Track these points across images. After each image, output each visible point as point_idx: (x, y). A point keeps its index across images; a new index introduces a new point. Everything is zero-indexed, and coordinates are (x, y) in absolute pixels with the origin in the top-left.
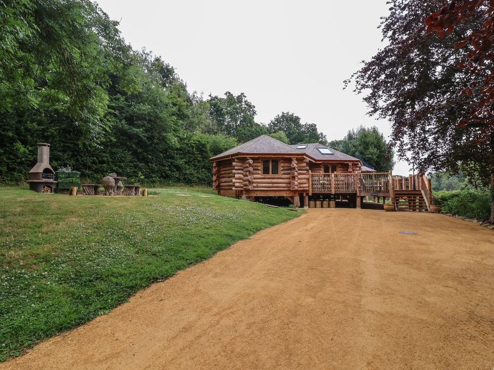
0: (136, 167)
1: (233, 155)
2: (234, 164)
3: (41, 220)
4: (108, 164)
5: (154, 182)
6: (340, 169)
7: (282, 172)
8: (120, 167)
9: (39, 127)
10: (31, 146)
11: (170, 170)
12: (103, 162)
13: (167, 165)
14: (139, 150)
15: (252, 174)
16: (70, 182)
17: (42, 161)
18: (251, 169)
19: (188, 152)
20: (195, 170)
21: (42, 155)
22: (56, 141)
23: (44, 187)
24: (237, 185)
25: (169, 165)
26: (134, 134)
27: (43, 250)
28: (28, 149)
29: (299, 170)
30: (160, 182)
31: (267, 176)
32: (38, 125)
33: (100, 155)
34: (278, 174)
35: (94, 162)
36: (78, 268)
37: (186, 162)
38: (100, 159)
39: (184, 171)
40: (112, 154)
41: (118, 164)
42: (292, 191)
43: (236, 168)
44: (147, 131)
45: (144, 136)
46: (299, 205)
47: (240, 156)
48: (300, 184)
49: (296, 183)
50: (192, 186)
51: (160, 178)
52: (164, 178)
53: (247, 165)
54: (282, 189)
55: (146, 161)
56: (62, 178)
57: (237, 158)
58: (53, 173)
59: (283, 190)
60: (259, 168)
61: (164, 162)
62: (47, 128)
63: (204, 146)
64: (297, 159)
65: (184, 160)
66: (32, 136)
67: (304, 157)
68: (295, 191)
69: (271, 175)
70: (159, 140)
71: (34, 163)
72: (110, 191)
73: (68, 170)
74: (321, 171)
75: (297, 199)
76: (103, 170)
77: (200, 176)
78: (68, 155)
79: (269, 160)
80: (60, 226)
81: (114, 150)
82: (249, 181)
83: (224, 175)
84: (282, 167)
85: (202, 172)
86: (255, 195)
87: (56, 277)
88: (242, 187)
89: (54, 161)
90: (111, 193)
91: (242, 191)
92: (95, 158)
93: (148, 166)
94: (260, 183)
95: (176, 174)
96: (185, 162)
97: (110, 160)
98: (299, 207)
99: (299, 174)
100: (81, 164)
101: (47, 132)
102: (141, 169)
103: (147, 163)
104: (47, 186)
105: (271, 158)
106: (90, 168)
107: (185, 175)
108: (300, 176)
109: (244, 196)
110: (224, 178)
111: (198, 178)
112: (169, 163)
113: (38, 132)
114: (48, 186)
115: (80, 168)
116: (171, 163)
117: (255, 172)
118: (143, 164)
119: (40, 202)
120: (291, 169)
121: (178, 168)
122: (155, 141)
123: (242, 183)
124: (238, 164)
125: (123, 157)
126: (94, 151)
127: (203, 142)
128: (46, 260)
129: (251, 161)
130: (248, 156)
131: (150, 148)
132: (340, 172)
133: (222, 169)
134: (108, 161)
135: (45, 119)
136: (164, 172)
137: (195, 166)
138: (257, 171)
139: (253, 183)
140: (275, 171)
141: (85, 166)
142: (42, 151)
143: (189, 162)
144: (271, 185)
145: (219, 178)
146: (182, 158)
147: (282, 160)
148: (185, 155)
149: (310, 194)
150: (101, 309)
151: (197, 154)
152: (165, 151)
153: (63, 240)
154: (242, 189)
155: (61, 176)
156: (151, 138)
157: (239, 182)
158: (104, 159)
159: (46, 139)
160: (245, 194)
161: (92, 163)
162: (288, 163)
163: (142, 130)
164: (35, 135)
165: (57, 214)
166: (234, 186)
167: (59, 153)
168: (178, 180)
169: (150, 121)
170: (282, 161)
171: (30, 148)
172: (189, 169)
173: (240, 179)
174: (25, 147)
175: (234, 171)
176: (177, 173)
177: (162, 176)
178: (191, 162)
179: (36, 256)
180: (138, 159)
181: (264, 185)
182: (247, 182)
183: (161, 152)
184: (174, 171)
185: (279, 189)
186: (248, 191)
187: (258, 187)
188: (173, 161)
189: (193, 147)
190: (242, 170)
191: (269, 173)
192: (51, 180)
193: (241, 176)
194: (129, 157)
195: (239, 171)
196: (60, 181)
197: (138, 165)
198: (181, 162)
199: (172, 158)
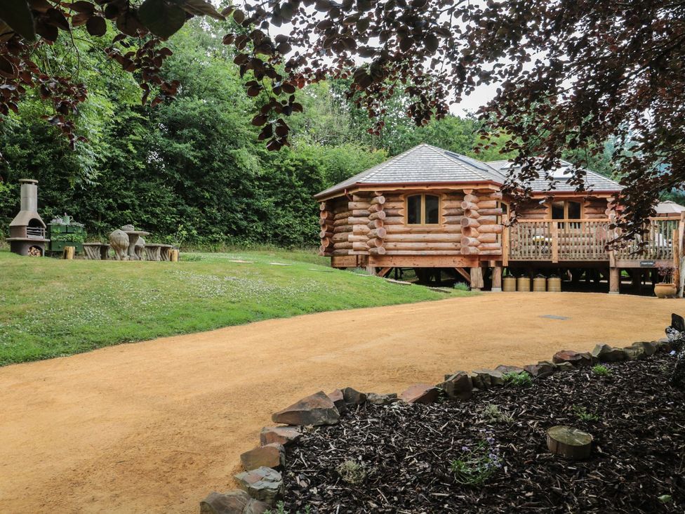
0: (181, 213)
1: (349, 189)
2: (351, 204)
3: (21, 283)
4: (133, 210)
5: (215, 241)
6: (587, 210)
7: (447, 219)
8: (154, 215)
9: (24, 151)
10: (13, 183)
11: (246, 218)
12: (124, 207)
13: (239, 209)
14: (187, 183)
15: (385, 224)
16: (68, 241)
17: (26, 208)
18: (381, 214)
19: (282, 183)
20: (296, 217)
21: (26, 198)
22: (49, 173)
23: (31, 248)
24: (356, 245)
25: (244, 209)
26: (176, 154)
27: (19, 308)
28: (8, 187)
29: (482, 214)
30: (227, 241)
31: (415, 227)
32: (22, 147)
33: (119, 195)
34: (437, 223)
35: (110, 208)
36: (50, 325)
37: (277, 204)
38: (120, 201)
39: (274, 220)
40: (139, 191)
41: (150, 209)
42: (465, 256)
43: (355, 212)
44: (199, 146)
45: (195, 157)
46: (481, 285)
47: (360, 190)
48: (482, 242)
49: (471, 240)
50: (291, 250)
51: (226, 234)
52: (235, 234)
53: (375, 207)
54: (444, 252)
55: (201, 204)
56: (56, 234)
57: (356, 194)
58: (43, 227)
59: (446, 256)
60: (400, 212)
61: (235, 203)
62: (36, 153)
63: (313, 169)
64: (476, 193)
65: (273, 199)
66: (13, 167)
67: (490, 187)
68: (472, 257)
69: (423, 225)
70: (224, 162)
71: (15, 210)
72: (123, 253)
73: (66, 221)
74: (545, 216)
75: (477, 274)
76: (126, 220)
77: (307, 230)
78: (69, 196)
79: (419, 197)
80: (40, 290)
81: (143, 185)
82: (379, 239)
83: (340, 227)
84: (446, 209)
85: (311, 221)
86: (391, 265)
87: (28, 329)
88: (366, 250)
89: (47, 207)
90: (123, 257)
91: (367, 257)
92: (111, 200)
93: (204, 211)
94: (402, 241)
95: (259, 227)
96: (275, 203)
97: (137, 202)
98: (482, 289)
99: (481, 222)
100: (89, 211)
101: (35, 158)
102: (190, 218)
103: (201, 206)
104: (35, 247)
105: (424, 192)
106: (103, 218)
107: (277, 228)
108: (483, 227)
109: (371, 267)
110: (340, 232)
111: (303, 233)
112: (243, 206)
113: (23, 160)
114: (37, 248)
115: (88, 218)
116: (247, 205)
117: (391, 219)
118: (196, 209)
119: (22, 266)
120: (462, 214)
121: (263, 215)
122: (215, 164)
123: (366, 241)
124: (360, 205)
125: (159, 197)
126: (109, 188)
127: (311, 163)
128: (20, 316)
129: (381, 199)
130: (375, 190)
131: (207, 178)
132: (588, 216)
133: (337, 216)
134: (133, 205)
135: (30, 138)
136: (235, 223)
137: (296, 209)
138: (396, 218)
139: (387, 241)
140: (433, 217)
141: (96, 214)
142: (26, 192)
143: (284, 202)
144: (423, 245)
145: (331, 232)
146: (270, 196)
147: (446, 194)
148: (275, 188)
149: (505, 264)
150: (63, 352)
151: (299, 186)
152: (235, 183)
153: (40, 302)
154: (367, 253)
155: (55, 231)
156: (207, 160)
157: (361, 241)
158: (126, 201)
159: (34, 170)
160: (373, 263)
161: (107, 209)
162: (459, 200)
163: (188, 145)
164: (18, 164)
165: (40, 278)
166: (351, 248)
167: (55, 193)
168: (263, 238)
169: (204, 129)
170: (445, 197)
171: (11, 187)
172: (284, 217)
173: (362, 233)
174: (4, 185)
175: (351, 219)
176: (260, 224)
177: (230, 231)
178: (289, 202)
179: (12, 313)
180: (185, 198)
181: (409, 245)
182: (374, 240)
183: (228, 185)
184: (254, 221)
185: (439, 252)
186: (377, 257)
187: (398, 250)
188: (251, 201)
189: (290, 173)
190: (367, 216)
191: (420, 223)
192: (41, 238)
193: (366, 228)
194: (170, 197)
195: (361, 219)
196: (55, 239)
197: (185, 210)
198: (266, 203)
199: (251, 195)
